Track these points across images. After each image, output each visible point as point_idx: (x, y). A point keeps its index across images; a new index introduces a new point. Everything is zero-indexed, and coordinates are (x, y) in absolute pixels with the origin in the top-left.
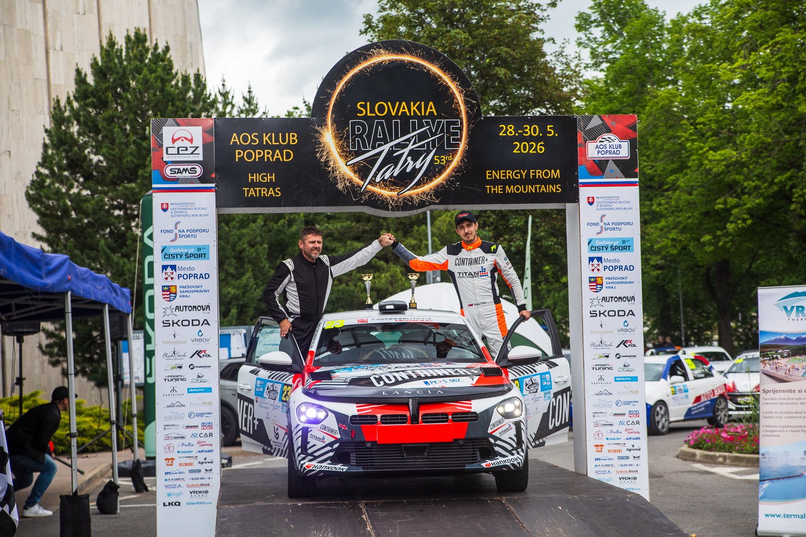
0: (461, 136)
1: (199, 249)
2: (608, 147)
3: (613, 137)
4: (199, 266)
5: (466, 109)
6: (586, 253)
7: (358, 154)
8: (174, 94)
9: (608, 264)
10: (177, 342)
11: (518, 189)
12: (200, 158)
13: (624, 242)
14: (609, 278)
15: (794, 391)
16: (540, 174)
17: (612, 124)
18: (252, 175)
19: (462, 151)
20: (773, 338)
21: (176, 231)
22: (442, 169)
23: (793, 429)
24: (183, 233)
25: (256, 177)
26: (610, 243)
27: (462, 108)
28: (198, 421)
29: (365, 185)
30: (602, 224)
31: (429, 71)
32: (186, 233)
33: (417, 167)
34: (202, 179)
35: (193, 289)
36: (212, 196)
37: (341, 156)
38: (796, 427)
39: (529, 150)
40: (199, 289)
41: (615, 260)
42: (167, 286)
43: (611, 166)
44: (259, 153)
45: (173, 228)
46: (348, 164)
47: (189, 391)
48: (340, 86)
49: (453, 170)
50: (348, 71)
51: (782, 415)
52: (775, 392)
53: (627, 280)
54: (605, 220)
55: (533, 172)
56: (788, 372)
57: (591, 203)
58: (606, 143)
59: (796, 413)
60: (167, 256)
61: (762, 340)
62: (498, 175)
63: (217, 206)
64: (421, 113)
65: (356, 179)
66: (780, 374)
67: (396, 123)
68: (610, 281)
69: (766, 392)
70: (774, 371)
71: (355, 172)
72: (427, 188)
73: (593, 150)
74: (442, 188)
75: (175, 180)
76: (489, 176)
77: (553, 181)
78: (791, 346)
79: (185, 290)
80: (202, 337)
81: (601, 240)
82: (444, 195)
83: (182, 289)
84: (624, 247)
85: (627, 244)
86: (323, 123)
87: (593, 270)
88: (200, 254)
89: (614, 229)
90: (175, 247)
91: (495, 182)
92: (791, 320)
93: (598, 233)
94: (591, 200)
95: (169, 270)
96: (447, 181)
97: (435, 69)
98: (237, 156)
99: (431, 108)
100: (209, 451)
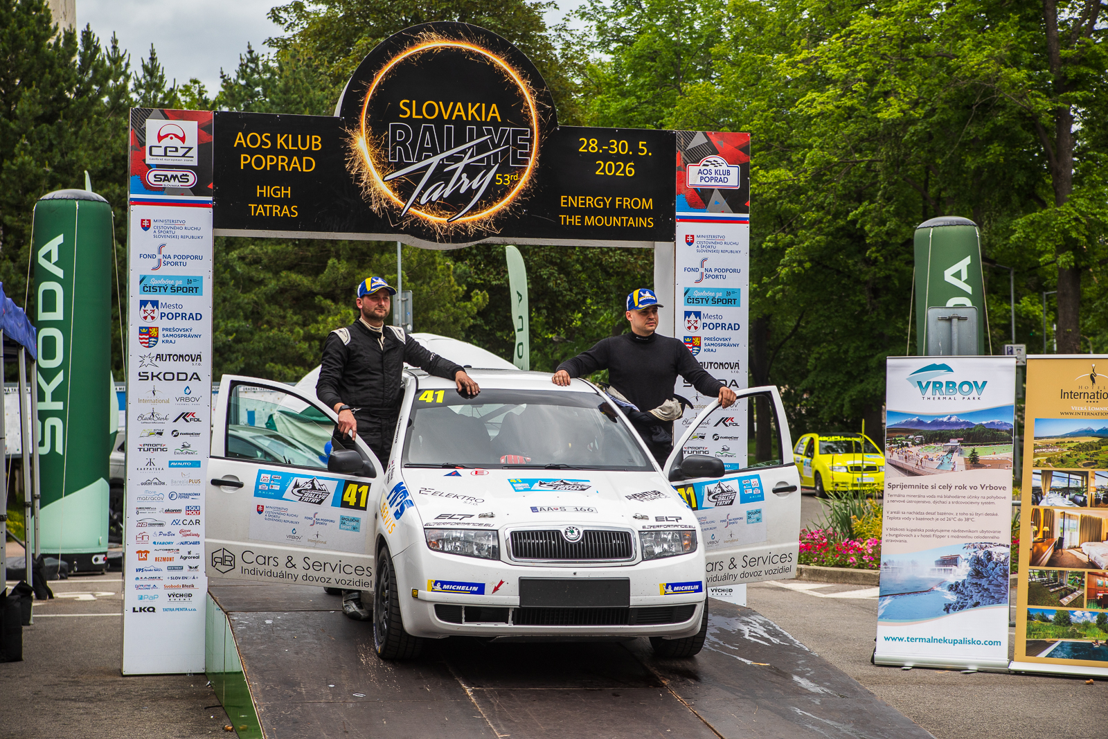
0: (531, 150)
1: (189, 281)
2: (713, 172)
3: (720, 160)
4: (189, 303)
5: (537, 116)
6: (682, 307)
7: (399, 166)
8: (53, 58)
9: (708, 321)
10: (155, 401)
11: (599, 221)
12: (195, 162)
13: (729, 293)
14: (708, 339)
15: (926, 487)
16: (628, 203)
17: (718, 142)
18: (261, 188)
19: (532, 170)
20: (904, 421)
21: (160, 257)
22: (505, 191)
23: (924, 533)
24: (169, 260)
25: (267, 191)
26: (712, 294)
27: (534, 113)
28: (181, 504)
29: (407, 207)
30: (702, 270)
31: (492, 64)
32: (172, 260)
33: (474, 187)
34: (196, 190)
35: (179, 333)
36: (207, 213)
37: (376, 168)
38: (927, 531)
39: (616, 172)
40: (187, 333)
41: (717, 317)
42: (146, 328)
43: (717, 196)
44: (272, 160)
45: (155, 252)
46: (386, 178)
47: (171, 464)
48: (379, 78)
49: (519, 194)
50: (390, 59)
51: (910, 516)
52: (903, 487)
53: (731, 342)
54: (706, 265)
55: (619, 201)
56: (919, 463)
57: (690, 243)
58: (711, 167)
59: (928, 513)
60: (146, 289)
61: (888, 423)
62: (576, 202)
63: (215, 226)
64: (481, 117)
65: (396, 200)
66: (911, 465)
67: (449, 129)
68: (710, 342)
69: (891, 486)
70: (904, 462)
71: (394, 190)
72: (485, 214)
73: (694, 176)
74: (504, 215)
75: (161, 190)
76: (564, 203)
77: (643, 213)
78: (925, 431)
79: (169, 333)
80: (190, 396)
81: (701, 290)
82: (508, 224)
83: (166, 333)
84: (729, 299)
85: (732, 297)
86: (354, 124)
87: (689, 328)
88: (190, 287)
89: (717, 277)
90: (158, 277)
91: (572, 211)
92: (926, 398)
93: (697, 282)
94: (690, 239)
95: (149, 307)
96: (512, 206)
97: (500, 62)
98: (242, 162)
99: (494, 112)
100: (195, 543)
